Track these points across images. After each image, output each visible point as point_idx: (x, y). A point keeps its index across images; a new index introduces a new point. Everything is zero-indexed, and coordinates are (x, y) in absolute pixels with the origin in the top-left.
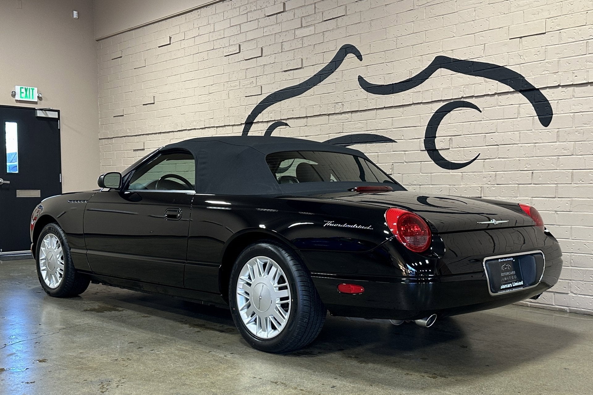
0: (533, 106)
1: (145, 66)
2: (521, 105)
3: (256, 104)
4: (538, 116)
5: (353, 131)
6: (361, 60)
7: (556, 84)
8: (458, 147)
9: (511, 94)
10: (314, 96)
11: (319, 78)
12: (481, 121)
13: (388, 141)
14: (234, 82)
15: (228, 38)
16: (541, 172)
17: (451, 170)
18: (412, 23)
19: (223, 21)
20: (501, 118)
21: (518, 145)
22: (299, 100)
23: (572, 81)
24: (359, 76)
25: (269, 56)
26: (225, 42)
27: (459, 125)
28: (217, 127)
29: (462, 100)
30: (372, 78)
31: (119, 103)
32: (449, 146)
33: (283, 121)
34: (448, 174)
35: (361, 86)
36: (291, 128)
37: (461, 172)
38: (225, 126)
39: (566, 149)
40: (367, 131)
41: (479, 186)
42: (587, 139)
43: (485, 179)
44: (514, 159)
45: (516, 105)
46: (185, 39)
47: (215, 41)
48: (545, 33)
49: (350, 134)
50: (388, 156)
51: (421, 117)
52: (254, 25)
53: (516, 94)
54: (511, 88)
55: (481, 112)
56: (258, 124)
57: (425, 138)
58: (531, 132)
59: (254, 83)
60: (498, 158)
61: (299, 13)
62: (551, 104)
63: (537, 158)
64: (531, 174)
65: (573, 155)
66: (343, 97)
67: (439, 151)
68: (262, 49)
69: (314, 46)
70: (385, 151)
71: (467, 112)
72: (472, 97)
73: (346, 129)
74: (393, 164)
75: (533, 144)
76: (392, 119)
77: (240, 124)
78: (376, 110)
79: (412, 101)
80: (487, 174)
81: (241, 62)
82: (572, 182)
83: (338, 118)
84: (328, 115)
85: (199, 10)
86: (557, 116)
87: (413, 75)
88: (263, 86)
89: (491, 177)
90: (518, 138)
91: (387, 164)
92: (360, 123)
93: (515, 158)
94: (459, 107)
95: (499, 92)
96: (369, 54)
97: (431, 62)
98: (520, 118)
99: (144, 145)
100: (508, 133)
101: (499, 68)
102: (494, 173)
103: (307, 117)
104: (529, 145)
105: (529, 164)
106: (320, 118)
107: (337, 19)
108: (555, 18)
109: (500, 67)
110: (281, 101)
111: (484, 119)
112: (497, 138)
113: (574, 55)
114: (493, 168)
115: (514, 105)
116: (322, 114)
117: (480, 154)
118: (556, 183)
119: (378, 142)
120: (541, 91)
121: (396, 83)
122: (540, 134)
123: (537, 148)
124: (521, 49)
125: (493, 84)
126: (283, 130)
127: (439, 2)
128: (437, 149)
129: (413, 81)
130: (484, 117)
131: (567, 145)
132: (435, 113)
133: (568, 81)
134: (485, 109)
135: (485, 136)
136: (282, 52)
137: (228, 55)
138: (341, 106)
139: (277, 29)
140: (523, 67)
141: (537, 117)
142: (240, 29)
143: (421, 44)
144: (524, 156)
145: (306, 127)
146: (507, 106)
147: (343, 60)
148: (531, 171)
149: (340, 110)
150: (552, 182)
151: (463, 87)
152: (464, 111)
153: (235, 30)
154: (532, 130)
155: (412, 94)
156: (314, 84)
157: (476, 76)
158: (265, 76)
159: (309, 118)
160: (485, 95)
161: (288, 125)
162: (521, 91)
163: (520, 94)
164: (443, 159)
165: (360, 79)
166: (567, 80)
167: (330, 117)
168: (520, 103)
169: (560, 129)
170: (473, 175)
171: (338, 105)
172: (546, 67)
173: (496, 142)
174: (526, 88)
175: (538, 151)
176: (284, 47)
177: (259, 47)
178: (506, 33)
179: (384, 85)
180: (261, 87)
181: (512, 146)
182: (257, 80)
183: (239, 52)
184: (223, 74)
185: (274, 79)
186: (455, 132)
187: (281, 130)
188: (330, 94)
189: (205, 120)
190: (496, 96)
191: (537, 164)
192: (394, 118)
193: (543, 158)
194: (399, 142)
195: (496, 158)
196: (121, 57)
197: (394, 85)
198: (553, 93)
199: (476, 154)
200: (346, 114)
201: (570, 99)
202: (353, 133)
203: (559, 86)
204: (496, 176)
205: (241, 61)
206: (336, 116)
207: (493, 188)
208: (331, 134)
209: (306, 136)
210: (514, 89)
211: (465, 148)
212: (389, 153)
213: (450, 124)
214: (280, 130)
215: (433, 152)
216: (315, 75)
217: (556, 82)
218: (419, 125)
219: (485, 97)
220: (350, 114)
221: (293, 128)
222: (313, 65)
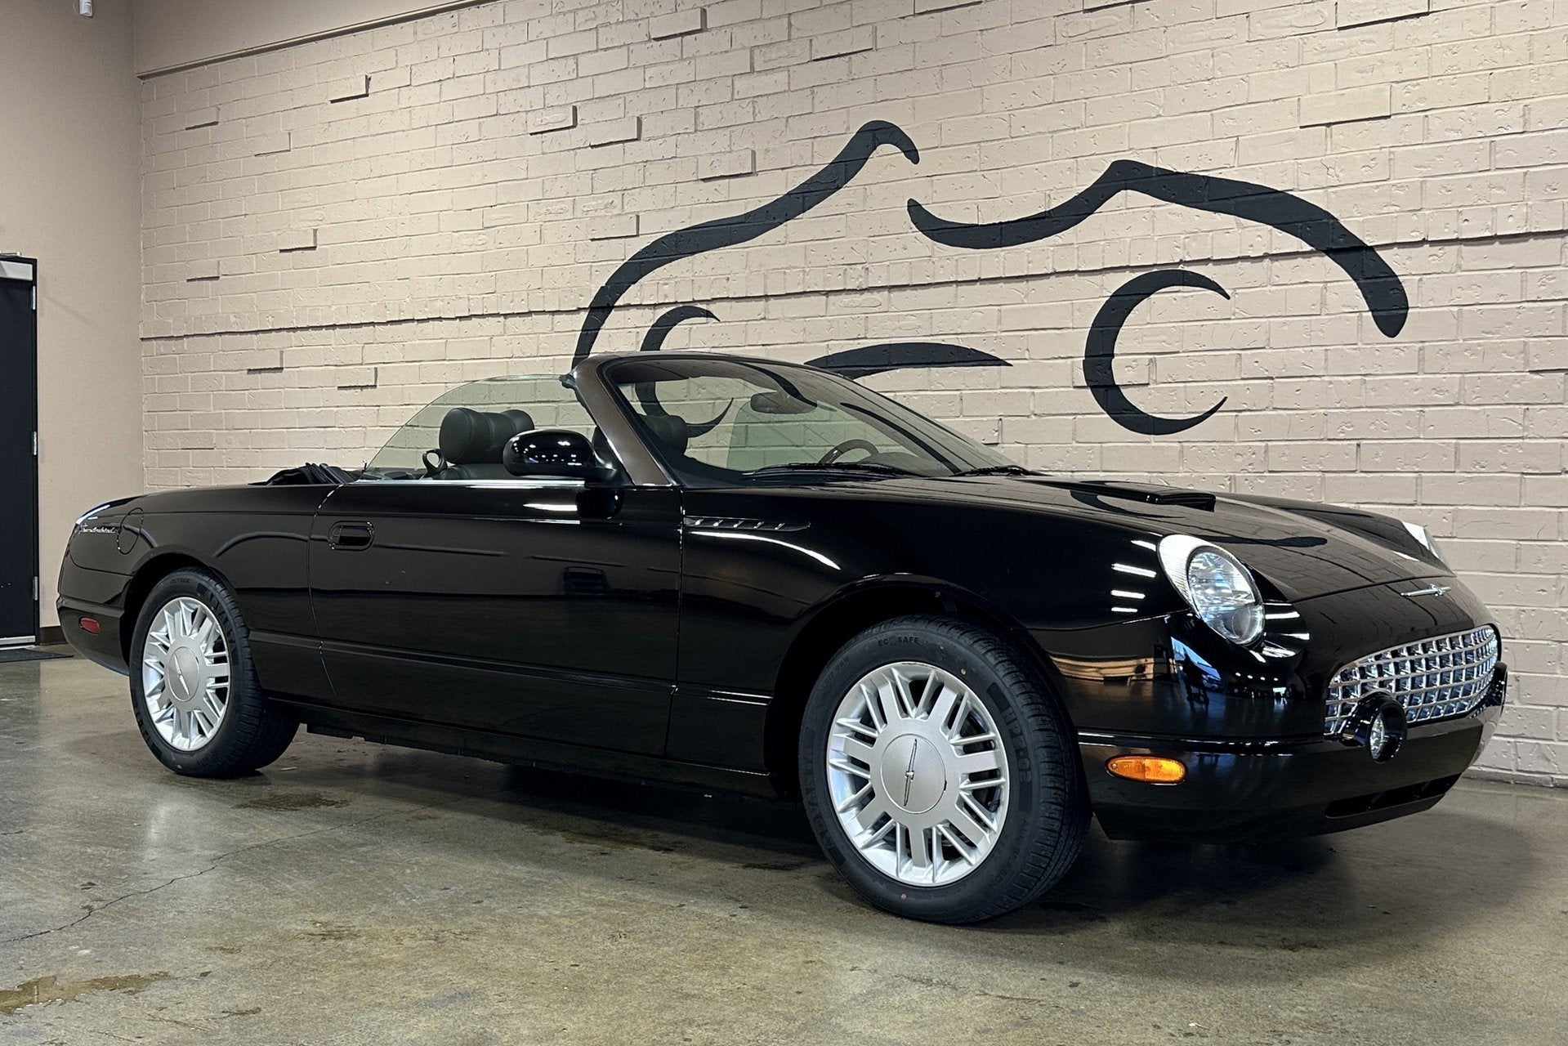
0: (1360, 288)
1: (289, 151)
2: (1329, 285)
3: (623, 260)
4: (1371, 310)
5: (894, 334)
6: (916, 160)
7: (1417, 236)
8: (1170, 380)
9: (1303, 258)
10: (786, 246)
11: (800, 200)
12: (1230, 319)
13: (989, 363)
14: (559, 202)
15: (541, 88)
16: (1380, 444)
17: (1153, 436)
18: (1051, 77)
19: (525, 43)
20: (1279, 314)
21: (1323, 378)
22: (745, 255)
23: (1455, 232)
24: (911, 201)
25: (661, 141)
26: (534, 97)
27: (1173, 327)
28: (506, 316)
29: (1180, 268)
30: (945, 206)
31: (206, 244)
32: (1149, 378)
33: (699, 305)
34: (1146, 444)
35: (915, 224)
36: (721, 324)
37: (1179, 442)
38: (530, 313)
39: (1442, 391)
40: (932, 335)
41: (1224, 474)
42: (1493, 368)
43: (1239, 459)
44: (1314, 412)
45: (1315, 285)
46: (413, 84)
47: (504, 93)
48: (1389, 117)
49: (887, 342)
50: (989, 399)
51: (1076, 307)
52: (617, 59)
53: (1317, 258)
54: (1303, 243)
55: (1228, 298)
56: (626, 312)
57: (1086, 356)
58: (1355, 349)
59: (615, 207)
60: (1271, 408)
61: (745, 37)
62: (1403, 285)
63: (1369, 410)
64: (1355, 448)
65: (1457, 404)
66: (868, 251)
67: (1122, 390)
68: (639, 120)
69: (787, 120)
70: (981, 387)
71: (1192, 296)
72: (1208, 261)
73: (874, 330)
74: (1001, 419)
75: (1359, 377)
76: (998, 307)
77: (575, 308)
78: (955, 285)
79: (1051, 265)
80: (1246, 446)
81: (578, 151)
82: (1456, 466)
83: (853, 301)
84: (824, 295)
85: (454, 13)
86: (1419, 312)
87: (1054, 205)
88: (640, 214)
89: (1254, 454)
90: (1323, 363)
91: (985, 419)
92: (912, 315)
93: (1316, 409)
94: (1173, 285)
95: (1275, 252)
96: (937, 147)
97: (1099, 176)
98: (1327, 314)
99: (281, 358)
100: (1296, 349)
101: (1275, 195)
102: (1263, 444)
103: (766, 297)
104: (1349, 379)
105: (1349, 424)
106: (803, 299)
107: (850, 58)
108: (1415, 82)
109: (1277, 192)
110: (693, 253)
111: (1237, 316)
112: (1269, 361)
113: (1460, 171)
114: (1259, 433)
115: (1310, 285)
116: (808, 290)
117: (1226, 398)
118: (1417, 469)
119: (961, 364)
120: (1378, 252)
121: (1008, 222)
122: (1377, 353)
123: (1369, 386)
124: (1329, 152)
125: (1258, 233)
126: (697, 328)
127: (1121, 32)
128: (1117, 384)
129: (1051, 217)
130: (1237, 310)
131: (1444, 380)
132: (1111, 296)
133: (1446, 230)
134: (1238, 291)
135: (1240, 355)
136: (696, 131)
137: (542, 133)
138: (863, 273)
139: (683, 73)
140: (1333, 196)
141: (1370, 313)
142: (575, 67)
143: (1075, 129)
144: (1338, 405)
145: (760, 322)
146: (1295, 286)
147: (867, 159)
148: (1355, 442)
149: (857, 283)
150: (1407, 468)
151: (1183, 236)
152: (1186, 295)
153: (564, 70)
154: (1356, 344)
155: (1052, 248)
156: (786, 215)
157: (1216, 211)
158: (647, 191)
159: (772, 299)
160: (1239, 259)
161: (713, 316)
162: (1329, 252)
163: (1327, 257)
164: (1133, 409)
165: (914, 208)
166: (1445, 228)
167: (832, 298)
168: (1326, 280)
169: (1427, 344)
170: (1209, 449)
171: (855, 269)
172: (1391, 196)
173: (1267, 371)
174: (1342, 243)
175: (1373, 393)
176: (701, 119)
177: (630, 115)
178: (1291, 114)
179: (977, 225)
180: (638, 217)
181: (1309, 381)
182: (626, 200)
183: (574, 126)
184: (527, 179)
185: (674, 197)
186: (1164, 344)
187: (694, 327)
188: (830, 241)
189: (471, 296)
190: (1267, 260)
191: (1371, 425)
192: (1002, 307)
193: (1385, 410)
194: (1016, 364)
195: (1267, 407)
196: (215, 123)
197: (1003, 226)
198: (1409, 258)
199: (1216, 399)
200: (875, 293)
201: (1450, 272)
202: (894, 339)
203: (1424, 241)
204: (1266, 451)
205: (579, 148)
206: (846, 296)
207: (1259, 481)
208: (832, 342)
209: (763, 345)
210: (1311, 245)
211: (1188, 384)
212: (991, 391)
213: (1150, 326)
214: (691, 328)
215: (1106, 390)
216: (789, 194)
217: (1418, 233)
218: (1071, 325)
219: (1240, 263)
220: (886, 292)
221: (727, 324)
222: (783, 169)
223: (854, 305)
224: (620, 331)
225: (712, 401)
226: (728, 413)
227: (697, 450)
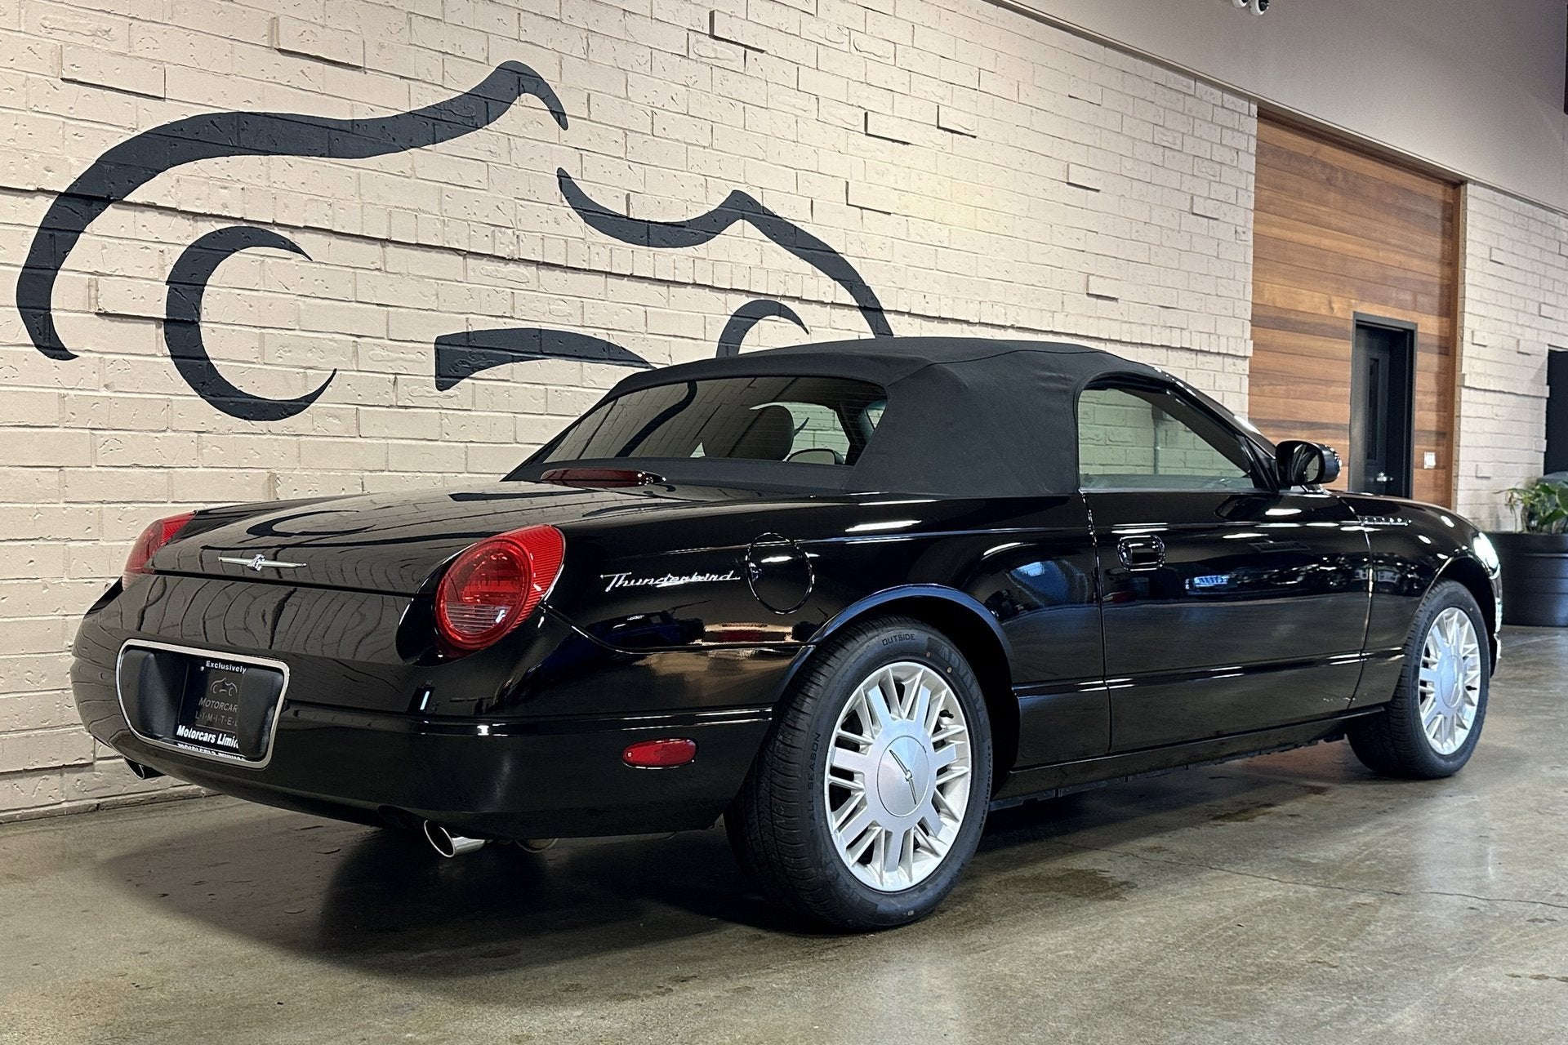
3: (133, 130)
5: (546, 318)
6: (565, 127)
10: (413, 180)
11: (432, 128)
13: (637, 364)
22: (357, 177)
24: (560, 169)
30: (595, 187)
33: (274, 231)
35: (564, 197)
36: (312, 265)
40: (583, 326)
45: (855, 333)
49: (536, 326)
51: (708, 321)
53: (857, 312)
54: (852, 298)
55: (808, 333)
56: (137, 214)
59: (116, 41)
66: (516, 215)
69: (409, 17)
73: (524, 310)
76: (646, 308)
77: (31, 188)
78: (604, 276)
79: (692, 276)
83: (497, 271)
92: (562, 300)
95: (836, 302)
96: (586, 119)
97: (724, 199)
101: (833, 254)
109: (835, 252)
110: (267, 153)
115: (852, 332)
116: (447, 246)
120: (885, 315)
121: (656, 223)
124: (862, 230)
129: (689, 228)
132: (732, 316)
133: (919, 307)
134: (813, 328)
140: (863, 265)
143: (704, 147)
145: (377, 273)
146: (844, 331)
147: (511, 104)
152: (781, 325)
156: (411, 140)
157: (801, 257)
161: (299, 251)
162: (863, 308)
163: (862, 313)
165: (564, 180)
167: (470, 261)
168: (860, 330)
171: (503, 233)
172: (892, 274)
174: (869, 305)
179: (626, 217)
180: (165, 70)
185: (227, 59)
188: (468, 190)
190: (830, 307)
197: (650, 224)
200: (524, 266)
202: (543, 324)
203: (909, 313)
206: (489, 263)
208: (474, 316)
209: (377, 305)
210: (857, 302)
213: (760, 348)
214: (266, 262)
216: (413, 113)
217: (906, 306)
218: (703, 337)
219: (815, 305)
220: (534, 268)
221: (323, 266)
222: (402, 77)
223: (499, 276)
224: (125, 242)
225: (302, 370)
226: (328, 389)
227: (279, 437)
